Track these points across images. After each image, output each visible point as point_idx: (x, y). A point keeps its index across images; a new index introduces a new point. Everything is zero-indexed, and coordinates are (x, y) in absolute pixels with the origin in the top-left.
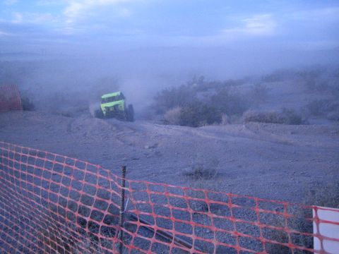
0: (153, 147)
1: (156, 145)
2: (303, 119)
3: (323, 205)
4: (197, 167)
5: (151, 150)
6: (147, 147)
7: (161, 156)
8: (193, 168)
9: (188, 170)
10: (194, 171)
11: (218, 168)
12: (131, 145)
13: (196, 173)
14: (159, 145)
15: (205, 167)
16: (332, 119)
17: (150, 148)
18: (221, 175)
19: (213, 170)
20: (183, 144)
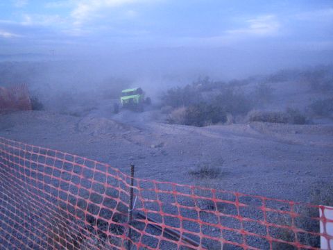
0: (159, 146)
1: (162, 144)
3: (328, 205)
4: (203, 166)
5: (157, 149)
6: (153, 146)
7: (167, 154)
8: (199, 167)
9: (193, 169)
10: (200, 170)
11: (223, 167)
12: (137, 144)
13: (202, 172)
14: (165, 145)
15: (210, 167)
17: (156, 147)
18: (226, 174)
19: (219, 169)
20: (189, 143)
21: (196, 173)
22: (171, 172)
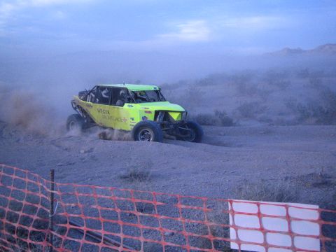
0: (89, 151)
1: (92, 149)
2: (234, 122)
4: (132, 170)
5: (86, 154)
6: (82, 151)
7: (96, 160)
8: (128, 171)
9: (123, 173)
10: (129, 173)
11: (152, 171)
12: (66, 149)
13: (131, 175)
14: (96, 149)
15: (140, 170)
16: (261, 120)
17: (85, 152)
18: (155, 177)
19: (148, 173)
20: (119, 147)
21: (125, 177)
22: (101, 177)
